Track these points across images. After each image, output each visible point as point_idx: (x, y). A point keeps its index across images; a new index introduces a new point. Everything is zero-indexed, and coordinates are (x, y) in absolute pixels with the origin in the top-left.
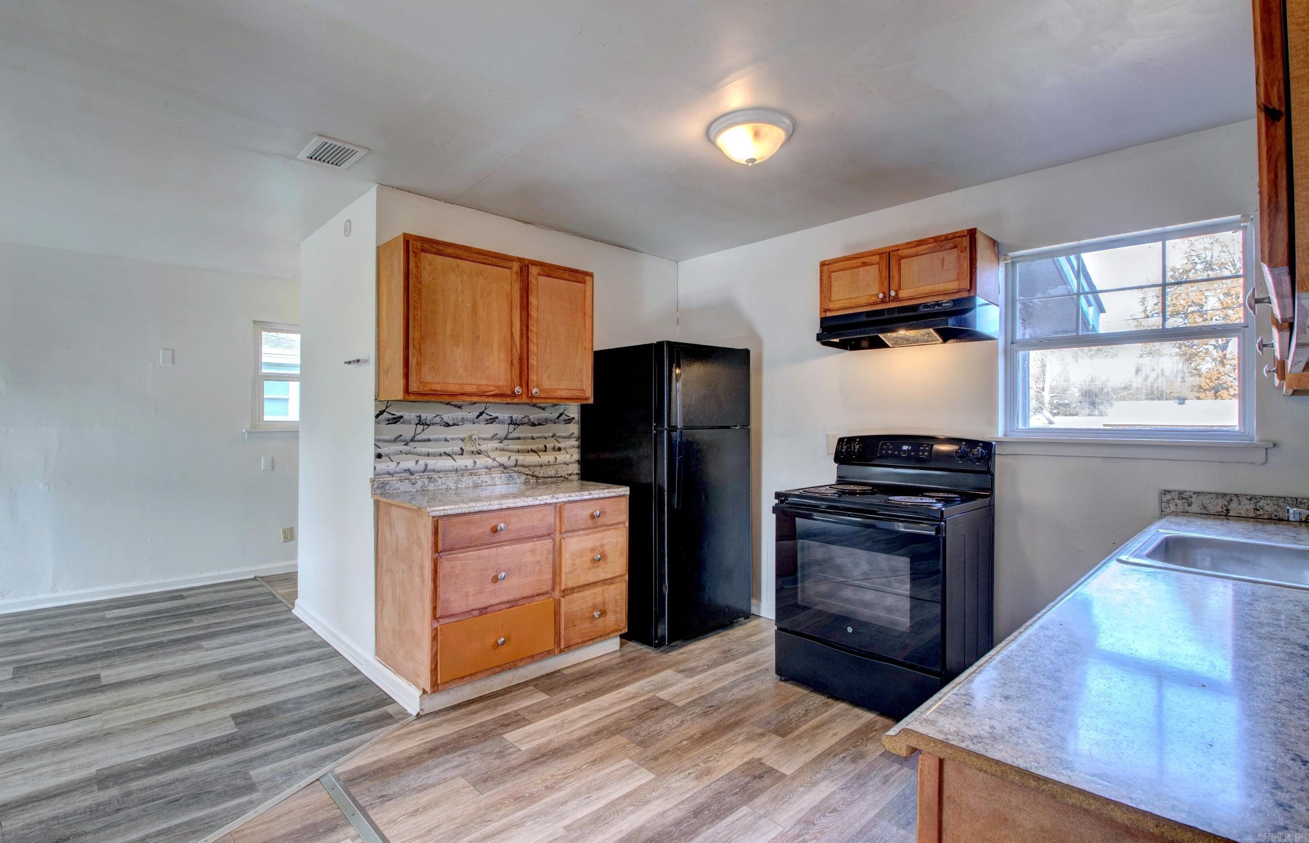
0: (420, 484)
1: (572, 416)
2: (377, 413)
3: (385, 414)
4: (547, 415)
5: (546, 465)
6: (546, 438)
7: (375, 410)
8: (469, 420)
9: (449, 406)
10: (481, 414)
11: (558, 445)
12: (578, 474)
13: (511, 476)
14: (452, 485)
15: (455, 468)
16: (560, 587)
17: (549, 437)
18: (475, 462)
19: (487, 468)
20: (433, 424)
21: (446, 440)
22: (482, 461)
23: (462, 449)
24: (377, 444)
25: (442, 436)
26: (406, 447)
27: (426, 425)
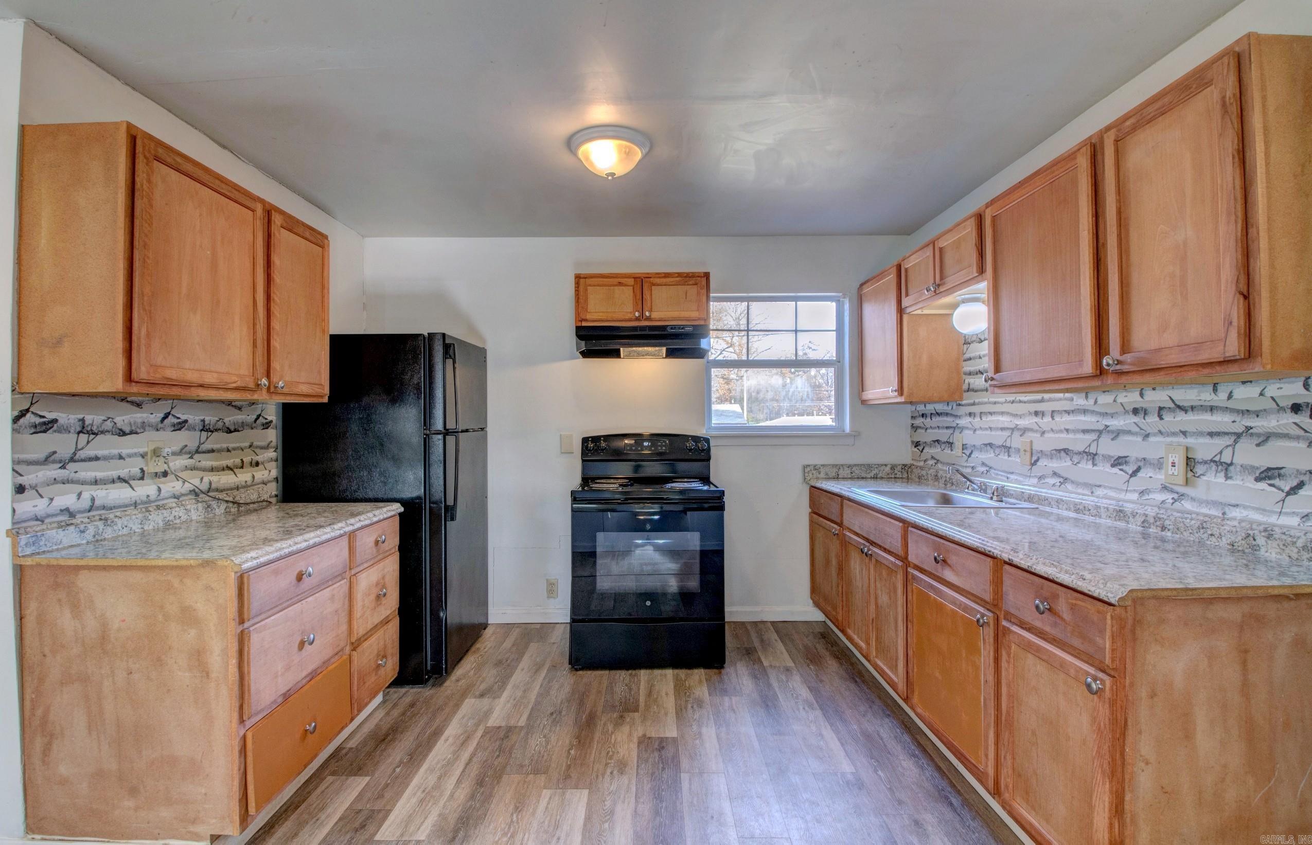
0: (91, 530)
1: (270, 418)
2: (16, 413)
3: (29, 415)
5: (244, 487)
6: (242, 450)
7: (13, 409)
8: (151, 426)
9: (124, 404)
10: (166, 416)
11: (255, 459)
12: (279, 495)
13: (209, 507)
14: (136, 528)
15: (133, 500)
17: (246, 448)
18: (159, 490)
19: (175, 498)
20: (102, 432)
21: (121, 457)
22: (171, 486)
23: (142, 470)
24: (17, 468)
25: (115, 452)
26: (62, 471)
27: (93, 434)
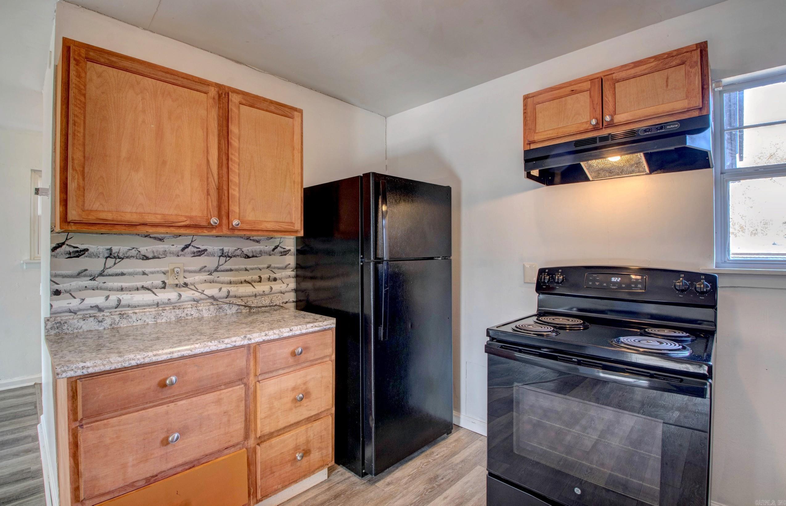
0: (108, 321)
1: (288, 248)
2: (54, 245)
3: (64, 247)
4: (262, 247)
5: (260, 295)
6: (260, 270)
7: (51, 243)
8: (172, 253)
9: (147, 239)
10: (187, 247)
11: (273, 276)
12: (294, 302)
13: (220, 308)
14: (150, 321)
15: (155, 302)
16: (256, 434)
17: (264, 268)
18: (180, 295)
19: (194, 301)
20: (127, 257)
21: (144, 273)
22: (187, 294)
23: (164, 282)
24: (54, 279)
25: (140, 270)
26: (93, 282)
27: (119, 258)
